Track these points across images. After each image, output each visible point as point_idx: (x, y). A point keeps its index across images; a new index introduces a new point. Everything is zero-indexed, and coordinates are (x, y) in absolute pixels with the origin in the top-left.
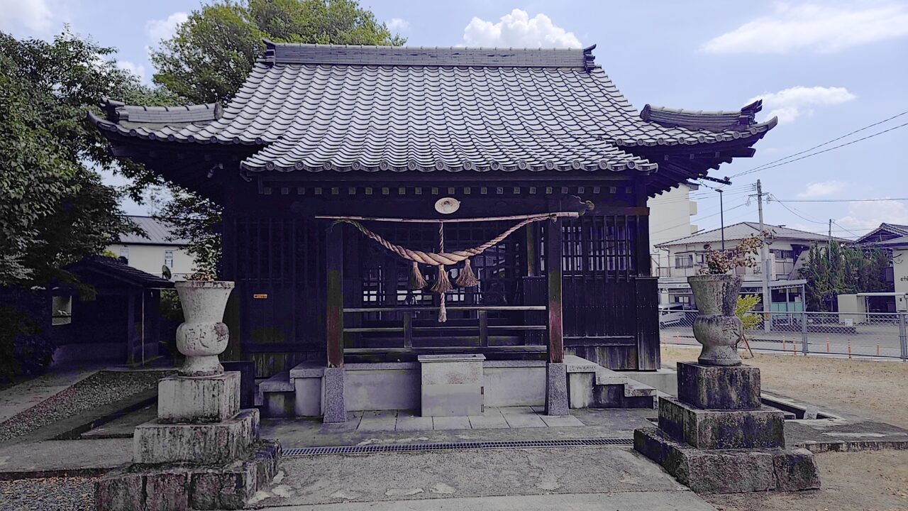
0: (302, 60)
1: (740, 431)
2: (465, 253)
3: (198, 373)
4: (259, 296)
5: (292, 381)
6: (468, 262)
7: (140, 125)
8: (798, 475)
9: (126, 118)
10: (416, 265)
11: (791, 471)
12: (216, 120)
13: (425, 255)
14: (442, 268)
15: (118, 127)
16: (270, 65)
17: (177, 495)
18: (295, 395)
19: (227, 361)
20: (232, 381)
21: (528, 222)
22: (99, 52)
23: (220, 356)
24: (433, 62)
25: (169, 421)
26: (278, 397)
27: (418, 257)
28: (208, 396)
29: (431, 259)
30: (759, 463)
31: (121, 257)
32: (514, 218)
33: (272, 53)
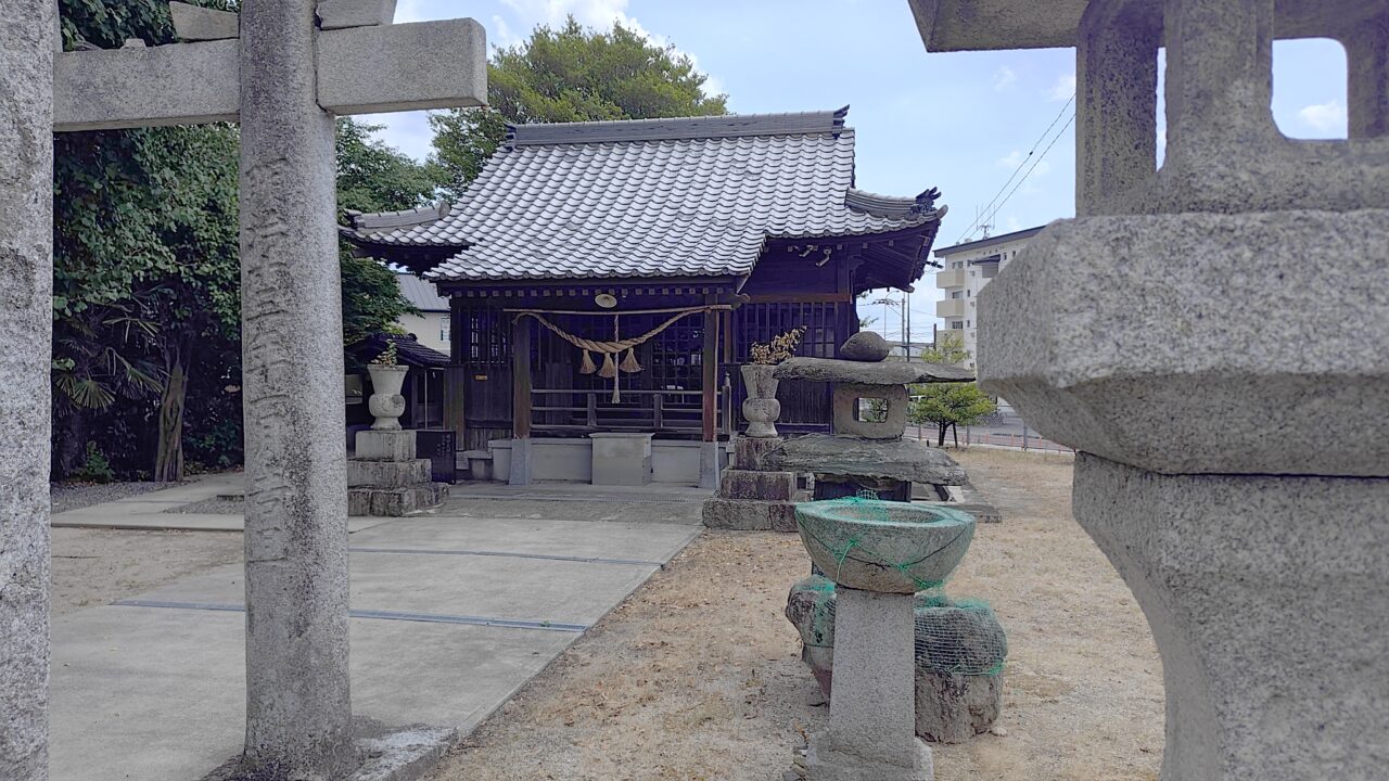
0: (541, 141)
1: (754, 486)
2: (628, 342)
3: (381, 429)
4: (481, 378)
5: (490, 450)
6: (631, 351)
7: (374, 230)
8: (787, 520)
9: (363, 226)
10: (586, 352)
11: (782, 517)
12: (441, 219)
13: (592, 343)
14: (608, 355)
15: (357, 233)
16: (510, 149)
17: (363, 506)
18: (492, 463)
19: (405, 421)
20: (406, 437)
21: (684, 314)
22: (369, 130)
23: (399, 418)
24: (670, 135)
25: (361, 459)
26: (480, 462)
27: (588, 346)
28: (386, 445)
29: (599, 347)
30: (758, 509)
31: (411, 334)
32: (672, 310)
33: (512, 137)
